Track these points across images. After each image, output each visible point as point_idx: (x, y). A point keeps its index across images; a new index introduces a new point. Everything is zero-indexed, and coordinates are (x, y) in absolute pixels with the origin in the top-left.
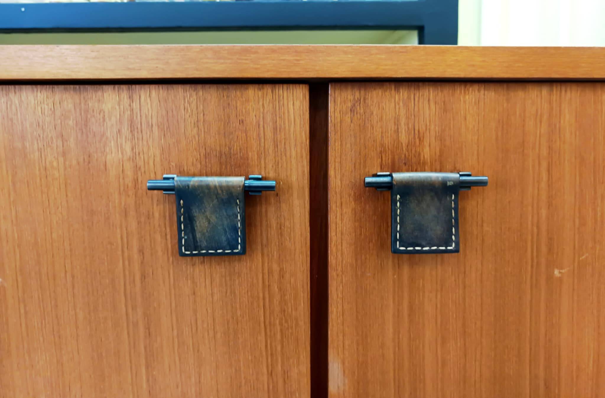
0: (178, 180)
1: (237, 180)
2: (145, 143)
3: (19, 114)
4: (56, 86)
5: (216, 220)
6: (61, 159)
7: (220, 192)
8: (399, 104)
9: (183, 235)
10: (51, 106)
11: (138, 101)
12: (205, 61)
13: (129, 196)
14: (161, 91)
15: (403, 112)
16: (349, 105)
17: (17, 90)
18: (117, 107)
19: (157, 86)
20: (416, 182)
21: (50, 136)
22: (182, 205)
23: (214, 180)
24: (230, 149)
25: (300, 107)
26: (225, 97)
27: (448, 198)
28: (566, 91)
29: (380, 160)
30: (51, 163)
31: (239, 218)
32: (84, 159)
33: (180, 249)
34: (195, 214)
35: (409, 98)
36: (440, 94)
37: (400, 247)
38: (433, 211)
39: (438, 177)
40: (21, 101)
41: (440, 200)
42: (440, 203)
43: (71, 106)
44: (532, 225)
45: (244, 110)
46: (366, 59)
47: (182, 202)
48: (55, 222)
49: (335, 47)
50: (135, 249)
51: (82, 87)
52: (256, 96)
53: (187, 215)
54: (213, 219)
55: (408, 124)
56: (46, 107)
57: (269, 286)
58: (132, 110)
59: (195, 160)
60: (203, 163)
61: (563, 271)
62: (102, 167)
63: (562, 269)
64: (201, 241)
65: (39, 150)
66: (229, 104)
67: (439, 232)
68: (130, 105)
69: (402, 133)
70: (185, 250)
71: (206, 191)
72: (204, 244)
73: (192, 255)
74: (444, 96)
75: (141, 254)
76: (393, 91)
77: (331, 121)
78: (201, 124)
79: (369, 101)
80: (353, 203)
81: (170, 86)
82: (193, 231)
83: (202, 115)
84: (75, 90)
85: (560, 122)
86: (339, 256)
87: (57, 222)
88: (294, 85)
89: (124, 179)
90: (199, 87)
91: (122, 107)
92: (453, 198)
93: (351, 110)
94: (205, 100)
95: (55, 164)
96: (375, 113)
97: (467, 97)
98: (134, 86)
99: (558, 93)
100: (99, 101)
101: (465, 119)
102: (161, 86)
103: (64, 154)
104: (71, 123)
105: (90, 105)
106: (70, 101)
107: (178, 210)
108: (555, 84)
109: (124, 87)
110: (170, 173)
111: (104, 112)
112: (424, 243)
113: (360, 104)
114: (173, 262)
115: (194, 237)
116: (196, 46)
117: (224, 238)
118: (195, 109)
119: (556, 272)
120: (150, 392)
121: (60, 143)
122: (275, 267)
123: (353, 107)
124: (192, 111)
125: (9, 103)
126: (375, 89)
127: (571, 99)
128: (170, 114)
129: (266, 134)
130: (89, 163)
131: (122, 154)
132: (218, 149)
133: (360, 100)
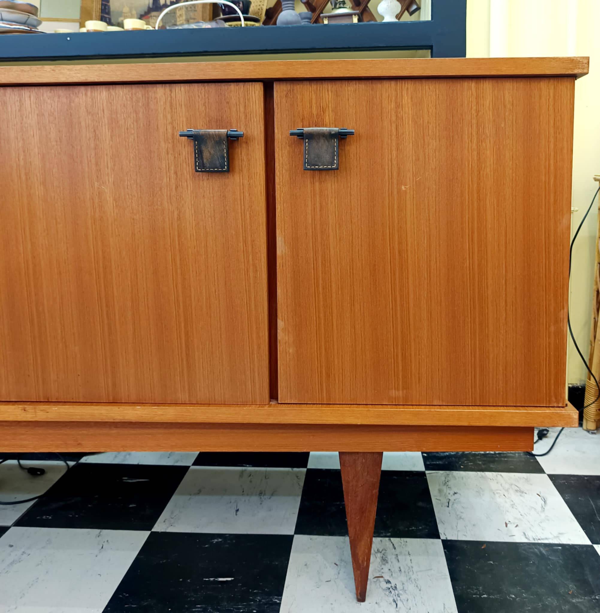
0: (194, 131)
1: (224, 131)
2: (178, 114)
3: (115, 101)
4: (133, 85)
5: (213, 152)
6: (135, 124)
7: (215, 136)
8: (311, 92)
9: (197, 160)
10: (131, 95)
11: (174, 93)
12: (208, 70)
13: (169, 143)
14: (186, 87)
15: (314, 97)
16: (285, 93)
17: (114, 88)
18: (164, 96)
19: (184, 84)
20: (315, 132)
21: (130, 112)
22: (196, 144)
23: (212, 131)
24: (222, 118)
25: (258, 95)
26: (219, 90)
27: (333, 141)
28: (405, 83)
29: (302, 123)
30: (130, 125)
31: (225, 151)
32: (147, 124)
33: (196, 168)
34: (203, 149)
35: (317, 89)
36: (334, 86)
37: (307, 166)
38: (325, 147)
39: (327, 130)
40: (116, 94)
41: (328, 141)
42: (329, 143)
43: (140, 96)
44: (388, 160)
45: (229, 97)
46: (291, 68)
47: (196, 142)
48: (132, 158)
49: (274, 62)
50: (172, 172)
51: (146, 85)
52: (235, 89)
53: (199, 149)
54: (212, 152)
55: (317, 104)
56: (128, 96)
57: (243, 192)
58: (171, 97)
59: (203, 124)
60: (208, 125)
61: (407, 187)
62: (156, 127)
63: (406, 186)
64: (206, 164)
65: (124, 118)
66: (221, 94)
67: (328, 159)
68: (170, 95)
69: (313, 108)
70: (198, 169)
71: (208, 136)
72: (208, 165)
73: (202, 171)
74: (336, 88)
75: (176, 174)
76: (308, 86)
77: (275, 102)
78: (207, 104)
79: (295, 91)
80: (288, 147)
81: (191, 84)
82: (202, 158)
83: (207, 99)
84: (142, 87)
85: (402, 101)
86: (281, 177)
87: (133, 157)
88: (255, 83)
89: (167, 134)
90: (206, 84)
91: (166, 96)
92: (336, 141)
93: (286, 96)
94: (209, 91)
95: (132, 126)
96: (299, 97)
97: (349, 88)
98: (172, 85)
99: (401, 85)
100: (155, 92)
101: (348, 100)
102: (186, 84)
103: (137, 122)
104: (140, 104)
105: (150, 95)
106: (140, 93)
107: (195, 147)
108: (398, 80)
109: (167, 85)
110: (191, 129)
111: (157, 99)
112: (320, 164)
113: (290, 92)
114: (192, 179)
115: (203, 161)
116: (203, 63)
117: (218, 162)
118: (203, 96)
119: (403, 188)
120: (180, 250)
121: (135, 116)
122: (246, 182)
123: (286, 94)
124: (202, 97)
125: (110, 94)
126: (298, 84)
127: (408, 88)
128: (191, 99)
129: (240, 109)
130: (149, 125)
131: (166, 120)
132: (216, 117)
133: (291, 91)
